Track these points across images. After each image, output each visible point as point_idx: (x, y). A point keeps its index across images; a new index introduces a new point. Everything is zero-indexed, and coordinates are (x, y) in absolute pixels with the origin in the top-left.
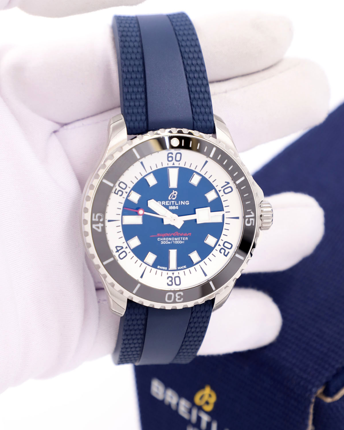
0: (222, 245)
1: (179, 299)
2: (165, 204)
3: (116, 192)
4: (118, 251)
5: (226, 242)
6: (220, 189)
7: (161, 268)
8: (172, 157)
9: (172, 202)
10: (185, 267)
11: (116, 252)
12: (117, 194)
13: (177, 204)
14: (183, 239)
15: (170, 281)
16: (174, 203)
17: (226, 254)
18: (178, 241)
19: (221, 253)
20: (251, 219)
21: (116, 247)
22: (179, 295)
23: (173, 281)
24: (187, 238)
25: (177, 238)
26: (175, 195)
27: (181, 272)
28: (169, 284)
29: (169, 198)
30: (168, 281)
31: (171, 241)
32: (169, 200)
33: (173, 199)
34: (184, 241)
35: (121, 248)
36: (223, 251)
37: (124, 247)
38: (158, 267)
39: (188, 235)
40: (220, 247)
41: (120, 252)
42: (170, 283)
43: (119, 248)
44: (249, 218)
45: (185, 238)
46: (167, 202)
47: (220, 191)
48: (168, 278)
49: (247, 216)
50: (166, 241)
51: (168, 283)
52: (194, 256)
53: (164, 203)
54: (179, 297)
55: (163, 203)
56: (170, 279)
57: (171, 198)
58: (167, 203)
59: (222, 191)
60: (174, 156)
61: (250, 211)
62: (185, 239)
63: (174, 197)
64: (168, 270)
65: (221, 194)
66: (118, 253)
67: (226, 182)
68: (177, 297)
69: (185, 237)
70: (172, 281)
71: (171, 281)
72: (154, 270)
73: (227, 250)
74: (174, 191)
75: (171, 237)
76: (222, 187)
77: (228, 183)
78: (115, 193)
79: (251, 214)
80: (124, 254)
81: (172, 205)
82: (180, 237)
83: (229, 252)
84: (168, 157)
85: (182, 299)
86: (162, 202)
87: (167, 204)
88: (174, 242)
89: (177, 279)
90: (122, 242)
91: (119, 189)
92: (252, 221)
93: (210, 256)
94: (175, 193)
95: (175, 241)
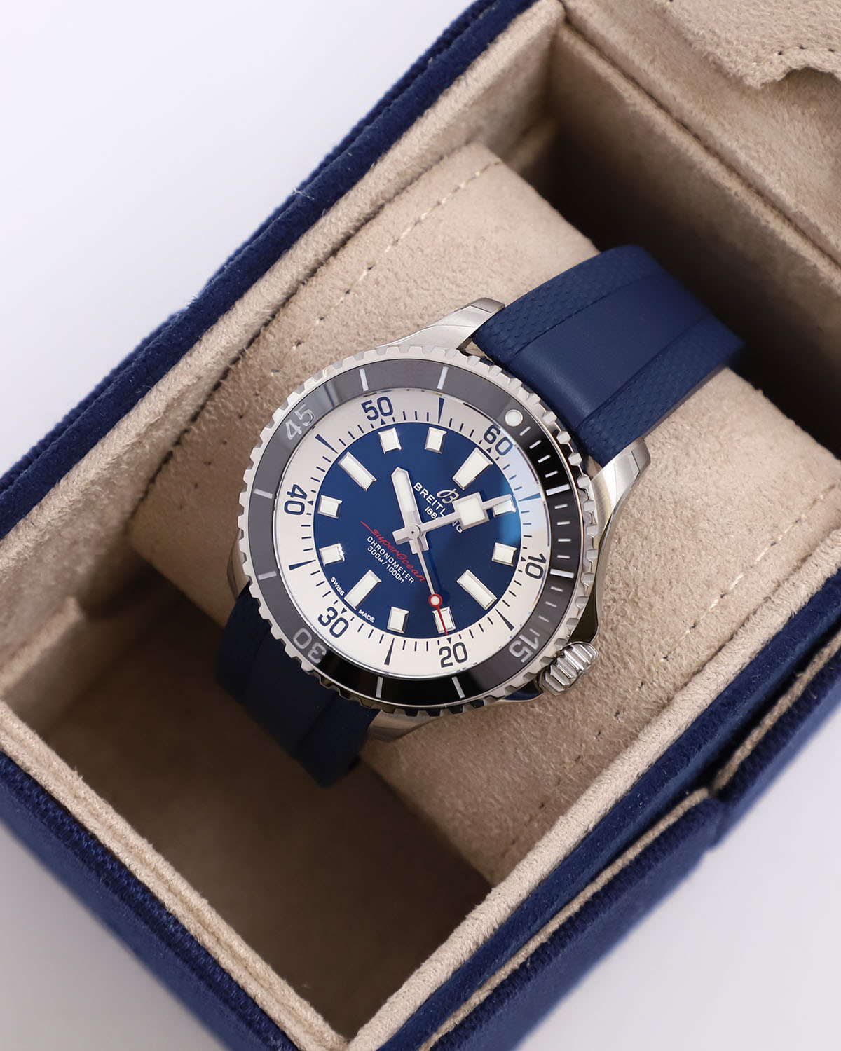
0: (453, 642)
1: (313, 655)
2: (427, 496)
3: (367, 407)
4: (292, 494)
5: (462, 644)
6: (526, 558)
7: (336, 584)
8: (495, 438)
9: (438, 503)
10: (372, 619)
11: (288, 493)
12: (366, 411)
14: (405, 574)
15: (328, 616)
16: (441, 509)
17: (445, 662)
18: (395, 570)
19: (441, 653)
20: (525, 649)
21: (295, 487)
22: (318, 649)
23: (333, 622)
24: (412, 580)
25: (398, 565)
26: (451, 497)
27: (358, 621)
28: (322, 619)
29: (438, 495)
30: (325, 614)
31: (385, 560)
32: (436, 498)
33: (443, 500)
34: (404, 578)
35: (301, 494)
36: (445, 653)
37: (309, 499)
38: (333, 579)
39: (417, 576)
40: (447, 644)
41: (295, 499)
42: (325, 620)
43: (297, 492)
44: (524, 644)
45: (410, 578)
46: (431, 496)
47: (523, 559)
48: (328, 610)
49: (521, 637)
50: (378, 552)
51: (321, 616)
52: (398, 617)
53: (425, 494)
54: (317, 653)
55: (425, 492)
56: (331, 614)
57: (441, 495)
58: (429, 497)
59: (525, 563)
60: (499, 438)
61: (536, 636)
62: (408, 579)
63: (448, 499)
64: (342, 598)
65: (521, 565)
66: (289, 498)
67: (541, 555)
68: (314, 651)
69: (412, 575)
70: (332, 619)
71: (330, 619)
72: (321, 576)
73: (452, 659)
74: (455, 490)
75: (391, 555)
76: (530, 558)
77: (543, 560)
78: (363, 405)
79: (534, 642)
80: (298, 508)
81: (434, 508)
82: (405, 568)
83: (451, 664)
84: (488, 432)
85: (318, 661)
86: (425, 490)
87: (427, 499)
88: (389, 565)
89: (341, 625)
90: (311, 488)
91: (375, 404)
92: (525, 653)
93: (422, 642)
94: (453, 495)
95: (391, 564)
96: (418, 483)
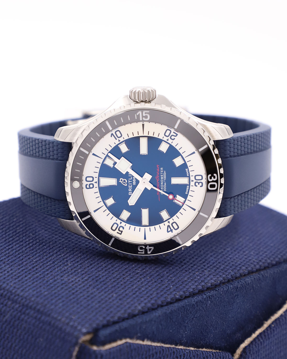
0: (167, 138)
1: (214, 177)
2: (131, 188)
3: (120, 232)
4: (171, 231)
5: (165, 135)
6: (117, 140)
7: (187, 191)
8: (90, 185)
9: (129, 183)
10: (187, 170)
11: (172, 232)
12: (122, 232)
13: (131, 178)
14: (162, 172)
15: (199, 184)
16: (130, 180)
17: (175, 135)
18: (164, 177)
19: (174, 139)
20: (144, 115)
21: (168, 232)
22: (211, 178)
23: (199, 181)
24: (162, 169)
25: (161, 177)
26: (123, 181)
27: (191, 174)
28: (201, 185)
29: (126, 185)
30: (199, 186)
31: (164, 183)
32: (128, 185)
33: (126, 182)
34: (164, 171)
35: (169, 228)
36: (173, 137)
37: (168, 224)
38: (186, 193)
39: (159, 168)
40: (170, 139)
41: (172, 228)
42: (201, 184)
43: (169, 230)
44: (143, 117)
45: (161, 170)
46: (129, 187)
47: (119, 141)
48: (197, 186)
49: (141, 119)
50: (163, 187)
51: (201, 186)
52: (178, 162)
53: (131, 189)
54: (213, 177)
56: (197, 184)
57: (126, 184)
58: (130, 187)
59: (119, 139)
60: (89, 183)
61: (137, 115)
62: (162, 170)
63: (124, 181)
64: (189, 185)
65: (122, 139)
66: (174, 230)
67: (111, 136)
68: (213, 179)
69: (160, 170)
71: (199, 183)
72: (189, 197)
73: (172, 134)
74: (119, 181)
75: (160, 182)
76: (116, 139)
77: (112, 134)
78: (121, 234)
79: (139, 114)
80: (174, 225)
81: (132, 183)
82: (160, 174)
83: (174, 132)
84: (90, 188)
85: (215, 175)
86: (129, 191)
87: (131, 187)
88: (164, 180)
89: (197, 178)
90: (163, 226)
91: (117, 230)
92: (145, 113)
93: (177, 148)
94: (122, 180)
95: (163, 179)
96: (129, 194)
